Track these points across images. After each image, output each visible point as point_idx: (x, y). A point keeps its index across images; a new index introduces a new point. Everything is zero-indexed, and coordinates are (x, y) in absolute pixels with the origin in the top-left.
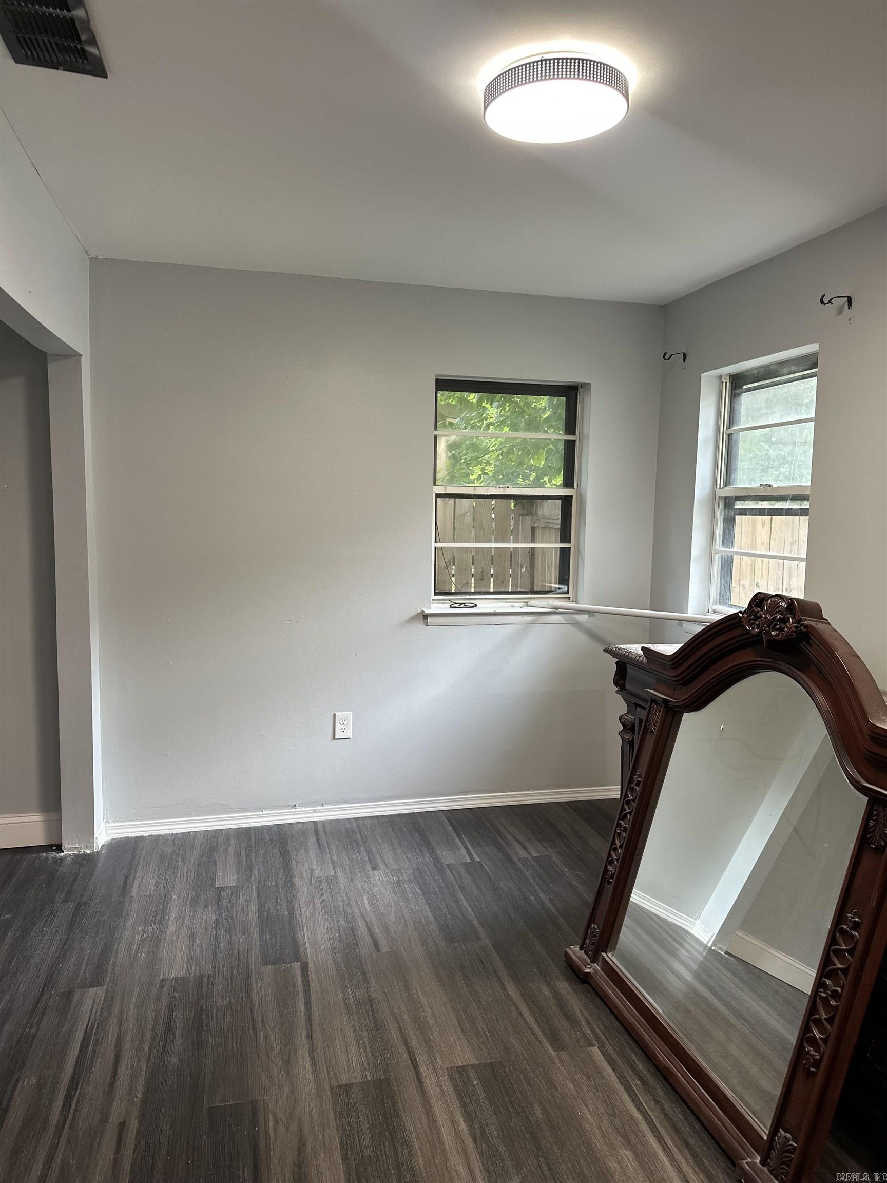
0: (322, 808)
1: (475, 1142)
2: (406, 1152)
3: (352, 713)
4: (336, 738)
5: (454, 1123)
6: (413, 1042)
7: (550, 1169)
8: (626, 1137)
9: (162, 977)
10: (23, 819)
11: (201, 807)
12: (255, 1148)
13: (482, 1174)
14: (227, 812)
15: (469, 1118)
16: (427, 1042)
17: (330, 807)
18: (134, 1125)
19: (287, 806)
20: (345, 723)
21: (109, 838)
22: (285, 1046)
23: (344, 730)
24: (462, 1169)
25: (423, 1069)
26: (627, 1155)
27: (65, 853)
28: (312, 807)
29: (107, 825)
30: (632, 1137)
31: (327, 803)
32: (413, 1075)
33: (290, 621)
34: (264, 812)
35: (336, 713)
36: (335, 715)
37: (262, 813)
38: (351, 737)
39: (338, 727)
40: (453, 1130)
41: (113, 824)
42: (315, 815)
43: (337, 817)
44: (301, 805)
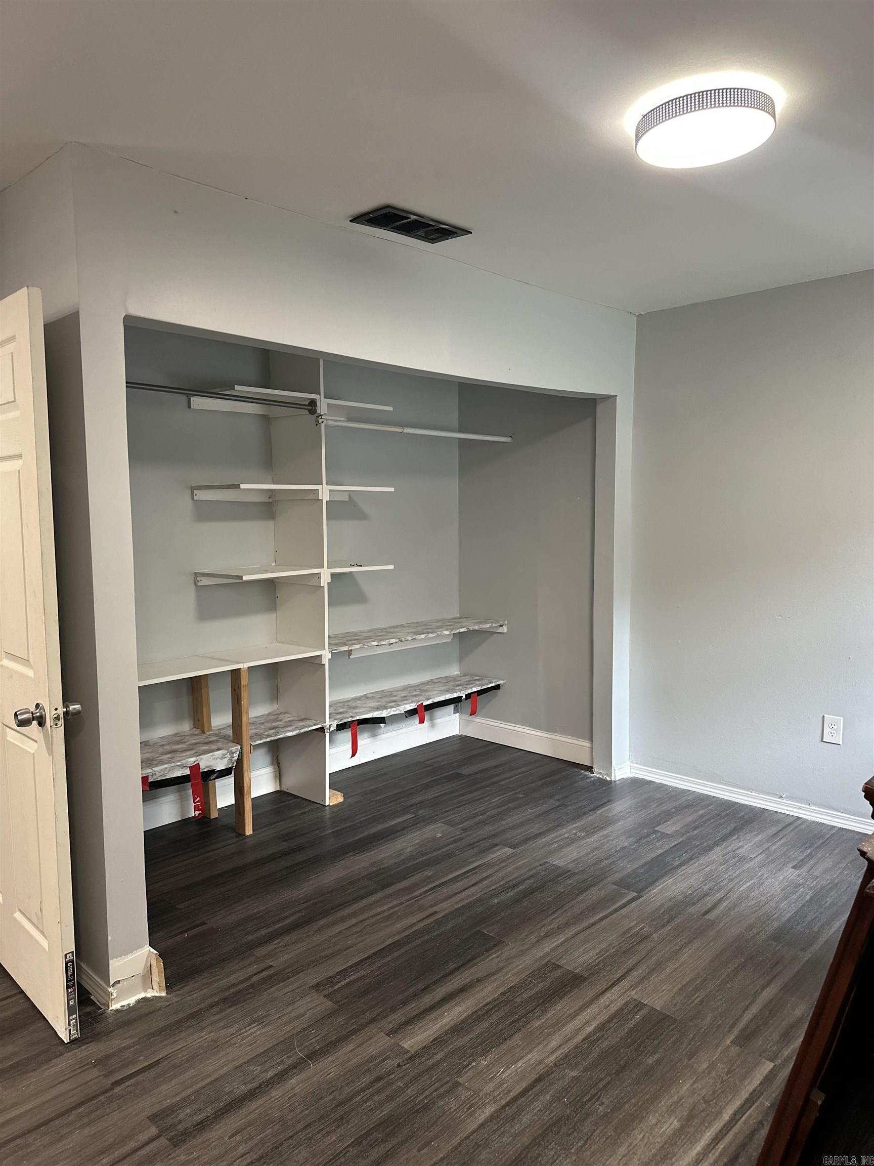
0: (808, 807)
1: (584, 1040)
2: (538, 1014)
3: (842, 718)
4: (824, 740)
5: (587, 1023)
6: (635, 973)
7: (605, 1086)
8: (691, 1117)
9: (548, 860)
10: (579, 743)
11: (700, 772)
12: (473, 959)
13: (560, 1055)
14: (721, 783)
15: (601, 1028)
16: (642, 980)
17: (817, 809)
18: (440, 916)
19: (775, 795)
20: (835, 727)
21: (632, 775)
22: (558, 928)
23: (833, 734)
24: (554, 1044)
25: (616, 988)
26: (674, 1123)
27: (595, 775)
28: (798, 803)
29: (632, 765)
30: (695, 1122)
31: (815, 804)
32: (604, 987)
33: (782, 617)
34: (753, 794)
35: (825, 715)
36: (824, 716)
37: (751, 793)
38: (841, 743)
39: (827, 730)
40: (580, 1026)
41: (635, 765)
42: (801, 811)
43: (823, 821)
44: (788, 798)
